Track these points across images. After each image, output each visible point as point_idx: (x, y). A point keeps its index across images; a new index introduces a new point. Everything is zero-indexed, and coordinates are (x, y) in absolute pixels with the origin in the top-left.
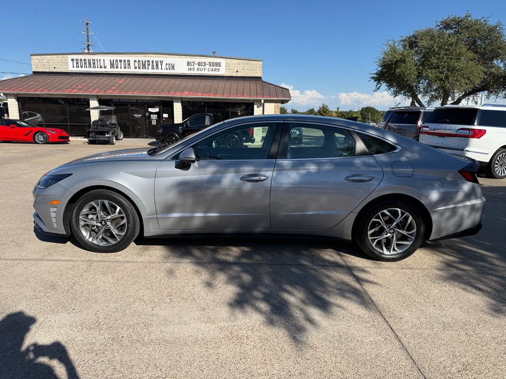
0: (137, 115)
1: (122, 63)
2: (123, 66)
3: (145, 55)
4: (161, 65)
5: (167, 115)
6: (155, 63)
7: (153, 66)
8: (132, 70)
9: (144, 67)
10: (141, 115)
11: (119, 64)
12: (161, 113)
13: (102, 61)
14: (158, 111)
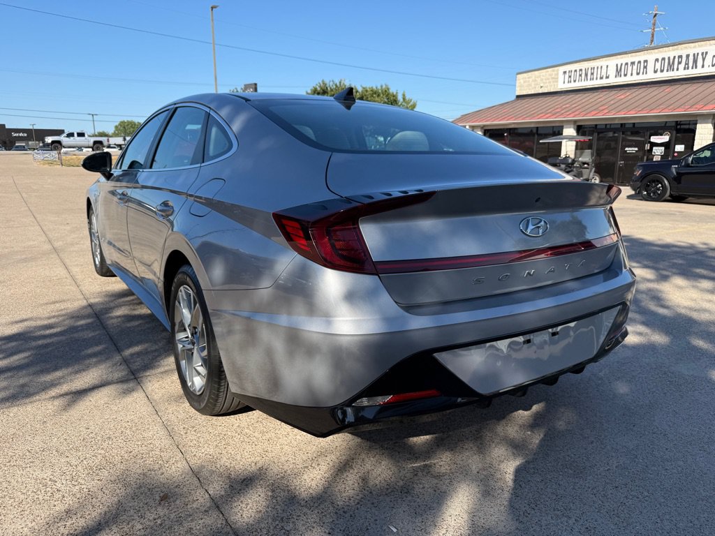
0: (630, 149)
1: (635, 67)
2: (635, 72)
3: (675, 47)
4: (704, 59)
5: (683, 146)
6: (691, 58)
7: (687, 64)
8: (650, 76)
9: (671, 67)
10: (636, 149)
11: (630, 68)
12: (673, 143)
13: (604, 68)
14: (667, 140)
